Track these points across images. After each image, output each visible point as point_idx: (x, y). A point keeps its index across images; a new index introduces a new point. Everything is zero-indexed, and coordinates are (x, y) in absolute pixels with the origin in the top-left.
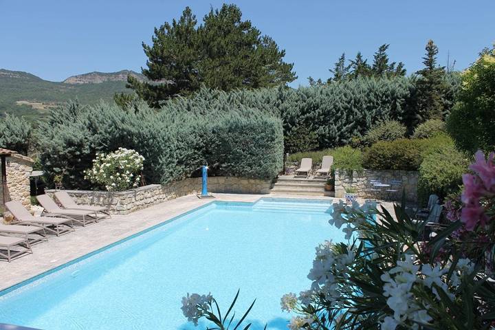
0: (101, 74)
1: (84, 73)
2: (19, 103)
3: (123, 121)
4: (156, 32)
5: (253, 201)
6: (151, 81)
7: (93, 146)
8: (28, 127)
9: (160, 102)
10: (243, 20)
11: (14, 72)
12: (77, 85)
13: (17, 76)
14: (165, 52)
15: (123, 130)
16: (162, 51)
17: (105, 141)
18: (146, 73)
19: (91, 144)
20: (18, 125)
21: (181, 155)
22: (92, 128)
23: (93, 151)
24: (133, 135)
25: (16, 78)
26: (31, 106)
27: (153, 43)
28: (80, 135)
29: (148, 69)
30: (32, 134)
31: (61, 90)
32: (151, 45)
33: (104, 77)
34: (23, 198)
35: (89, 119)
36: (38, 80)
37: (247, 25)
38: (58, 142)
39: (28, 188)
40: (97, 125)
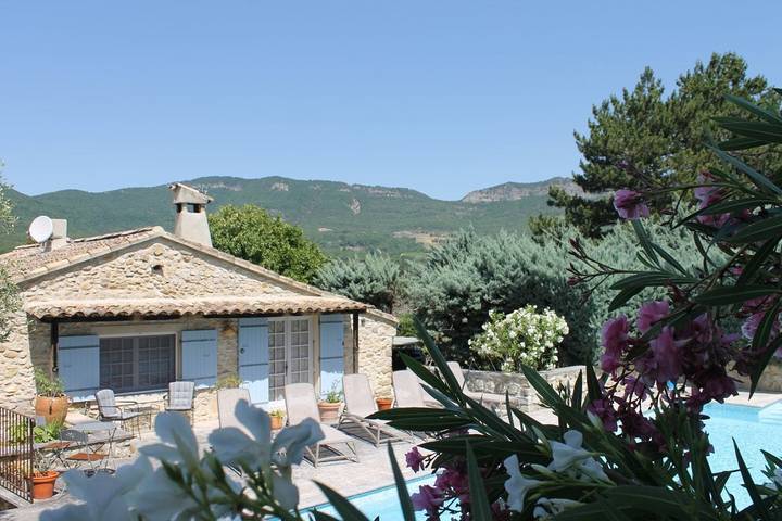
0: (519, 186)
1: (492, 186)
2: (398, 234)
3: (534, 260)
4: (595, 112)
5: (762, 406)
6: (588, 193)
7: (486, 297)
8: (395, 269)
9: (604, 229)
10: (750, 75)
11: (392, 189)
12: (481, 205)
13: (397, 195)
14: (609, 144)
15: (535, 273)
16: (606, 142)
17: (504, 291)
18: (579, 180)
19: (484, 294)
20: (381, 266)
21: (630, 317)
22: (485, 271)
23: (487, 305)
24: (549, 282)
25: (394, 199)
26: (414, 239)
27: (590, 130)
28: (468, 281)
29: (582, 173)
30: (398, 279)
31: (457, 213)
32: (586, 133)
33: (525, 190)
34: (382, 376)
35: (483, 256)
36: (424, 198)
37: (757, 85)
38: (434, 290)
39: (390, 360)
40: (494, 265)
